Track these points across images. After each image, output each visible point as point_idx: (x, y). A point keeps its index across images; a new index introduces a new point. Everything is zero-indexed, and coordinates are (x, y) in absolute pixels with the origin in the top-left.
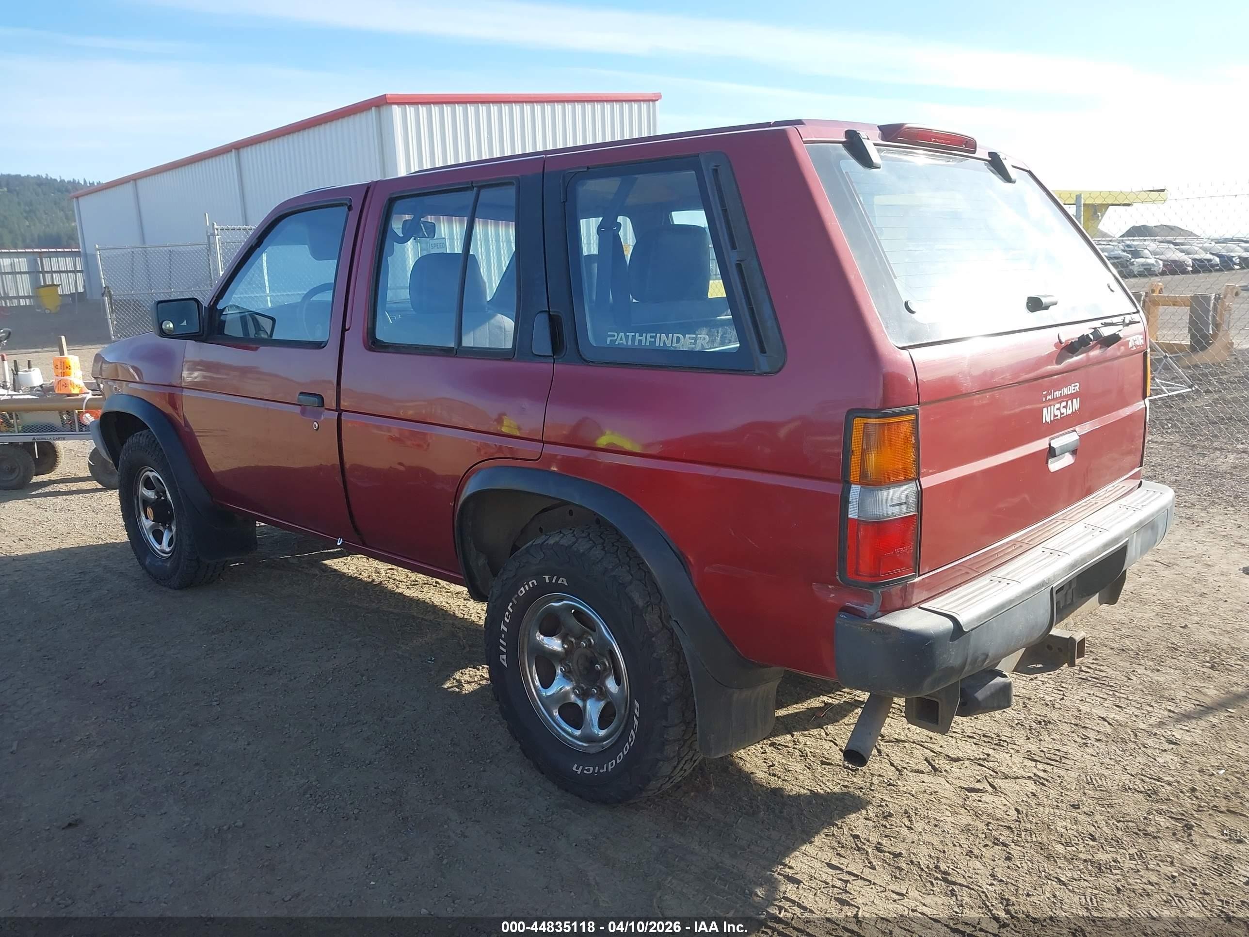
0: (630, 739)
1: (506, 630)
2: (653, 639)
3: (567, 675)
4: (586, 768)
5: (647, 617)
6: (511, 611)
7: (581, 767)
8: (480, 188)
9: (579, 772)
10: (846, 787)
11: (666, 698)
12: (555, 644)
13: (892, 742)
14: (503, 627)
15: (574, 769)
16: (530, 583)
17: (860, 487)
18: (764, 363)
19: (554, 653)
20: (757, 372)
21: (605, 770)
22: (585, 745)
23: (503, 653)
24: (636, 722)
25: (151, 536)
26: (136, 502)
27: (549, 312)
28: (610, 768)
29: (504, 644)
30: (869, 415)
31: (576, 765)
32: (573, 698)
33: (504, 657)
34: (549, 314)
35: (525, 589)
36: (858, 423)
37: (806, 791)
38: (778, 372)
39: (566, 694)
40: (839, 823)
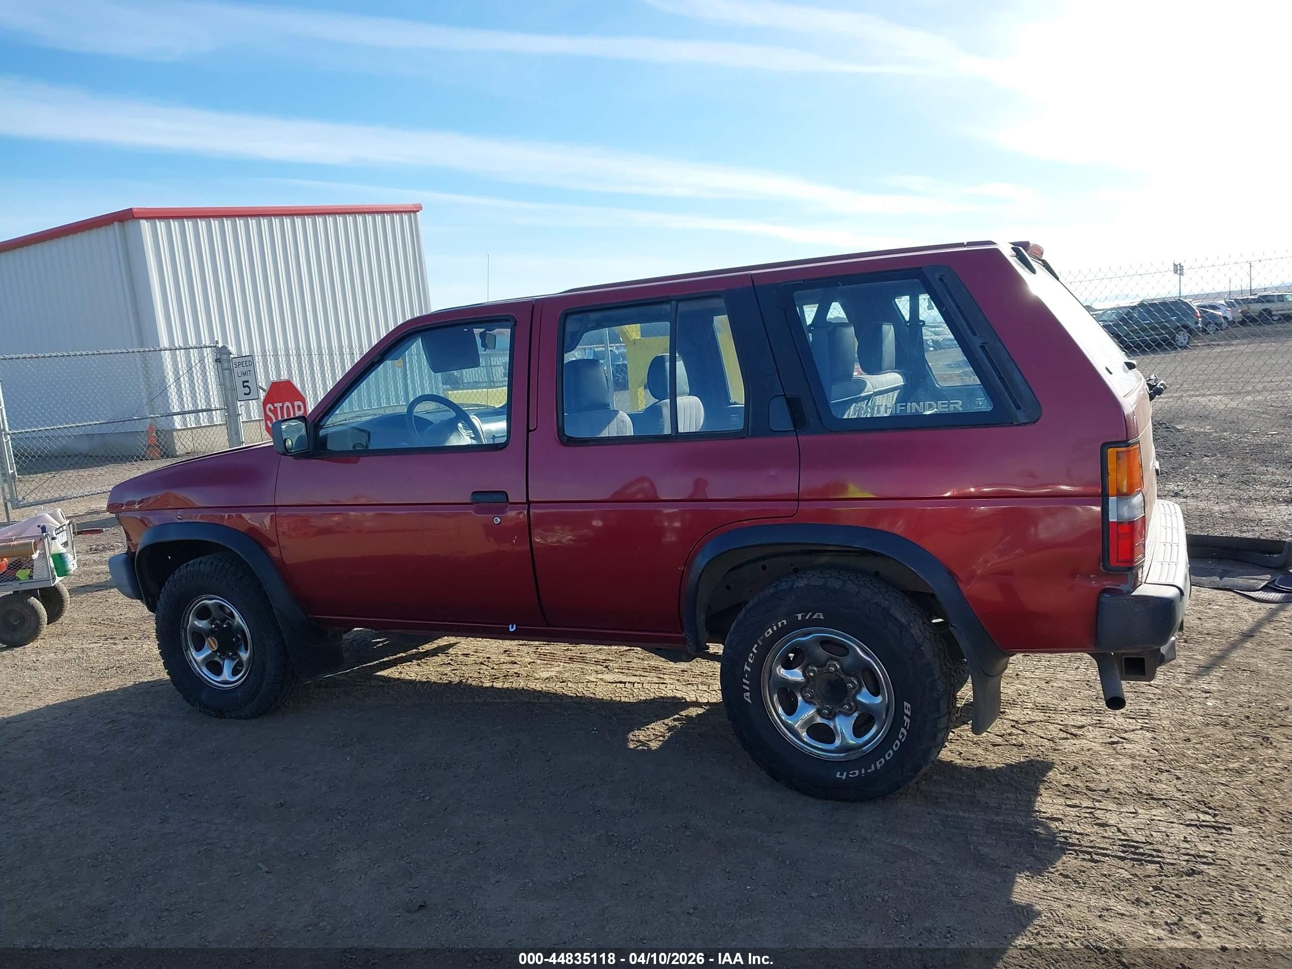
0: (900, 737)
1: (749, 669)
2: (922, 648)
3: (808, 701)
4: (851, 772)
5: (912, 631)
6: (755, 652)
7: (845, 774)
8: (678, 301)
9: (844, 777)
10: (1026, 757)
11: (938, 694)
12: (796, 675)
13: (1026, 724)
14: (746, 667)
15: (838, 776)
16: (779, 624)
17: (1116, 498)
18: (1022, 417)
19: (796, 684)
20: (1015, 423)
21: (873, 769)
22: (843, 755)
23: (747, 691)
24: (907, 720)
25: (205, 670)
26: (183, 636)
27: (785, 395)
28: (878, 766)
29: (748, 682)
30: (1120, 445)
31: (839, 773)
32: (819, 720)
33: (748, 694)
34: (786, 398)
35: (773, 629)
36: (1111, 452)
37: (1002, 765)
38: (1035, 422)
39: (812, 719)
40: (1045, 779)
